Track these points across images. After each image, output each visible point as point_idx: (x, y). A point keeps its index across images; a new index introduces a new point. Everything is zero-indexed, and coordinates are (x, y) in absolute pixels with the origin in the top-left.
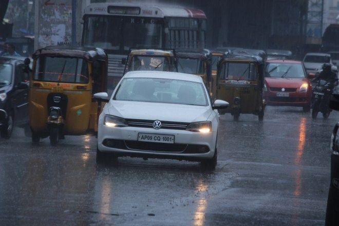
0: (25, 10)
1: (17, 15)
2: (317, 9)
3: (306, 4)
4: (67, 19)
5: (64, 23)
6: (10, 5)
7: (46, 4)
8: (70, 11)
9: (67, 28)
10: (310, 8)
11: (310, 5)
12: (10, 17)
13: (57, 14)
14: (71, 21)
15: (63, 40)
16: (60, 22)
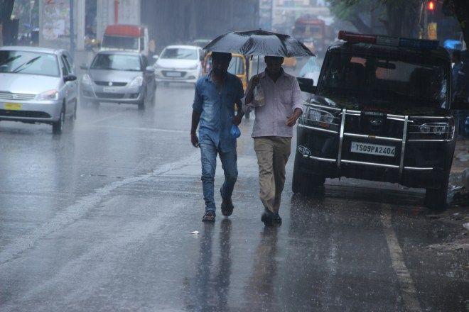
0: (28, 8)
1: (22, 12)
2: (267, 7)
3: (258, 3)
4: (66, 15)
5: (64, 18)
6: (15, 4)
7: (48, 3)
8: (69, 9)
9: (66, 23)
10: (261, 7)
11: (261, 4)
12: (16, 14)
13: (58, 11)
14: (69, 17)
15: (62, 33)
16: (60, 18)
